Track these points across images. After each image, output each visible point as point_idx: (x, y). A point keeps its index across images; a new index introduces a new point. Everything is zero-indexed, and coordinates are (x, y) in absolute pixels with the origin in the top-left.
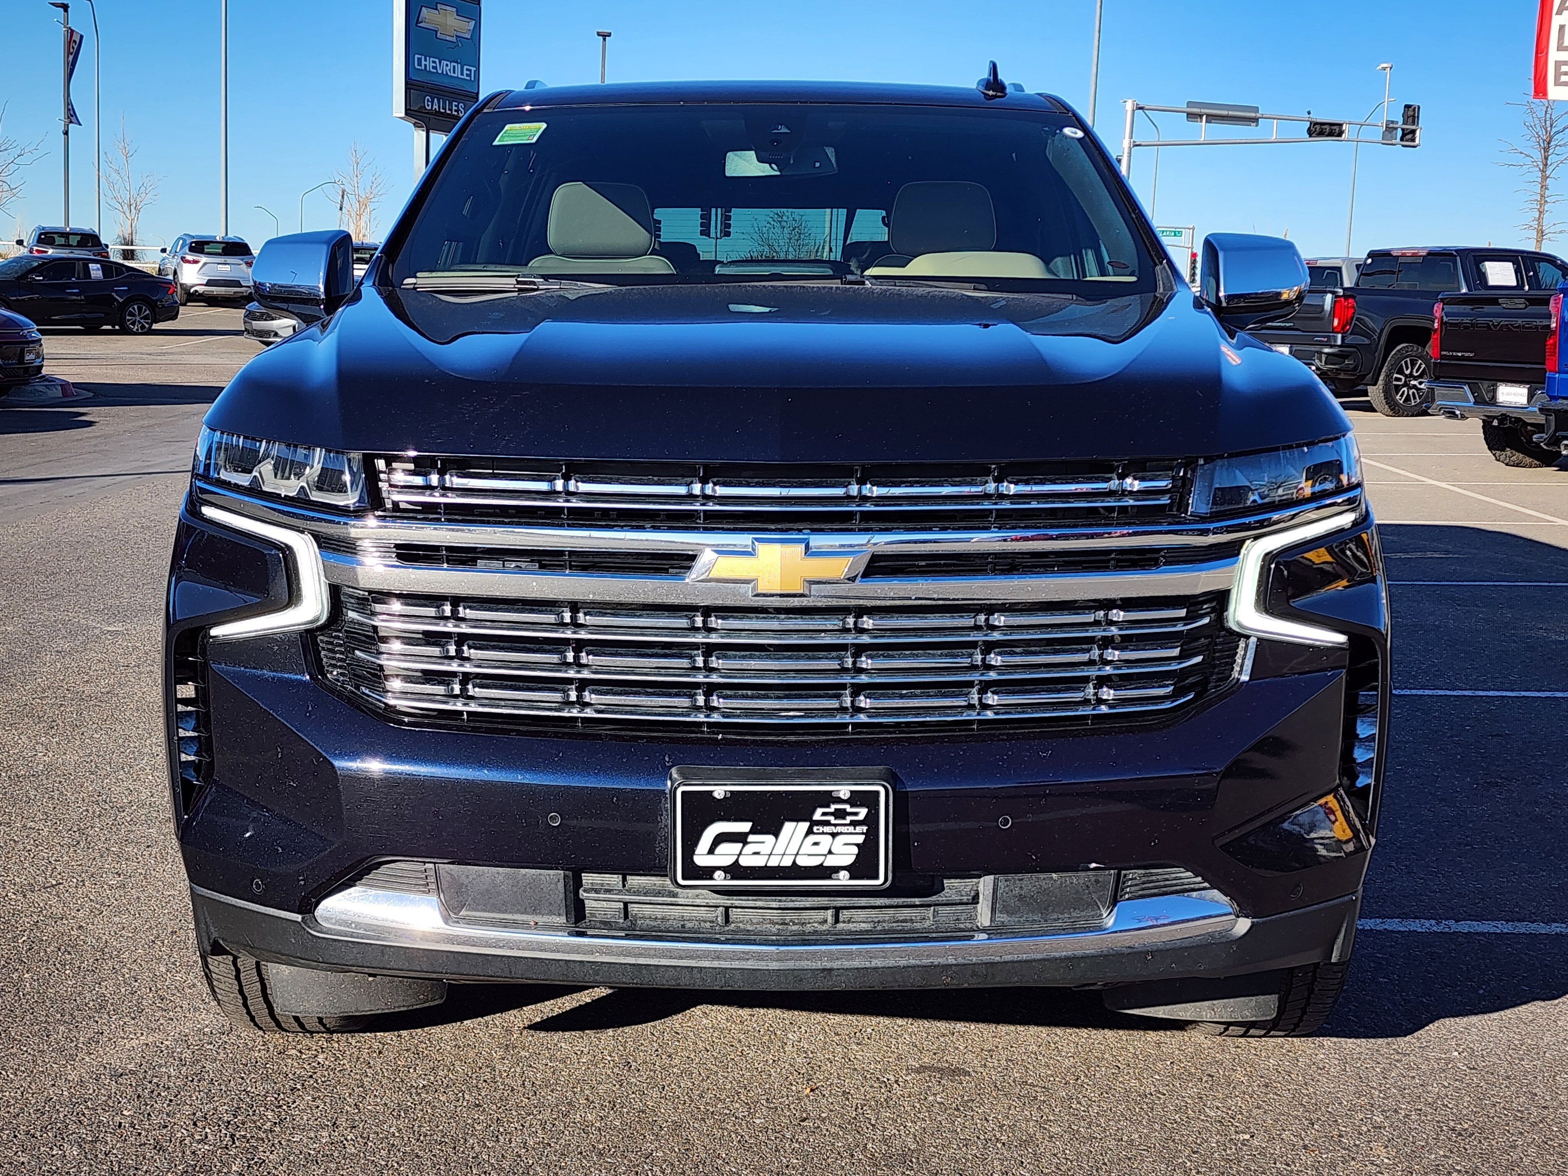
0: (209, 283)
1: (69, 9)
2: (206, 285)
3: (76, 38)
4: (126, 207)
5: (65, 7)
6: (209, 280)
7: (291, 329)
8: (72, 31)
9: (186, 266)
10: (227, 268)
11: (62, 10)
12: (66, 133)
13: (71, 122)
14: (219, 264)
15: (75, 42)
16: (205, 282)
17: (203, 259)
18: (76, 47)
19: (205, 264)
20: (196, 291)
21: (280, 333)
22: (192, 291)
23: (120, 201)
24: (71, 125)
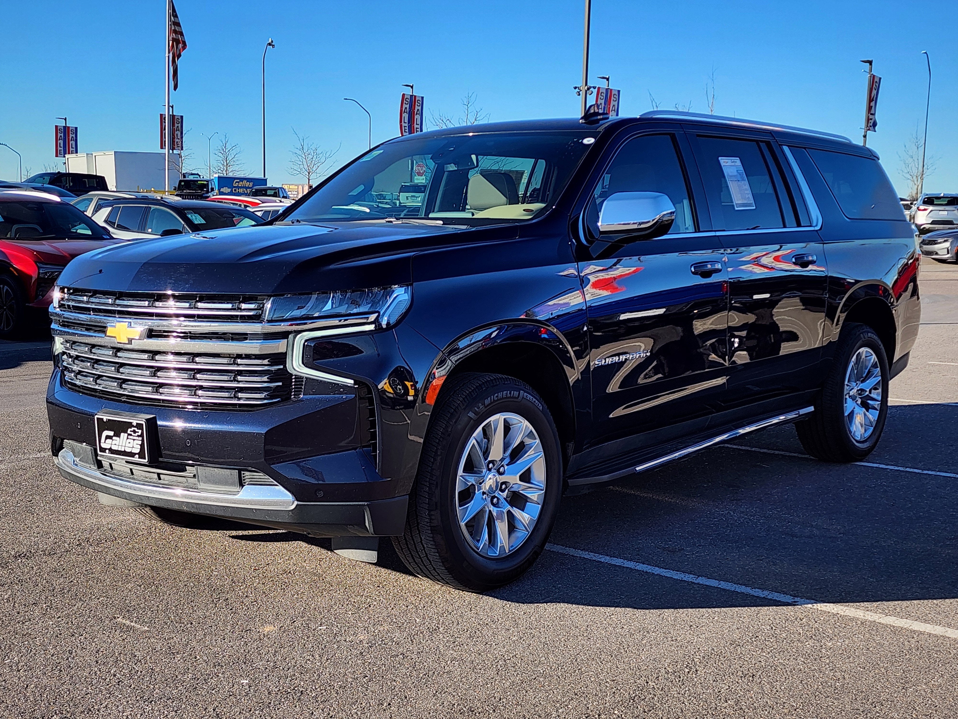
0: (933, 223)
1: (873, 64)
2: (931, 224)
3: (876, 80)
4: (915, 177)
5: (870, 63)
6: (933, 221)
7: (946, 250)
8: (874, 76)
9: (919, 212)
10: (946, 213)
11: (868, 64)
12: (865, 136)
13: (869, 130)
14: (940, 210)
15: (876, 82)
16: (930, 222)
17: (931, 208)
18: (877, 85)
19: (931, 211)
20: (924, 228)
21: (939, 252)
22: (922, 227)
23: (912, 174)
24: (868, 132)
